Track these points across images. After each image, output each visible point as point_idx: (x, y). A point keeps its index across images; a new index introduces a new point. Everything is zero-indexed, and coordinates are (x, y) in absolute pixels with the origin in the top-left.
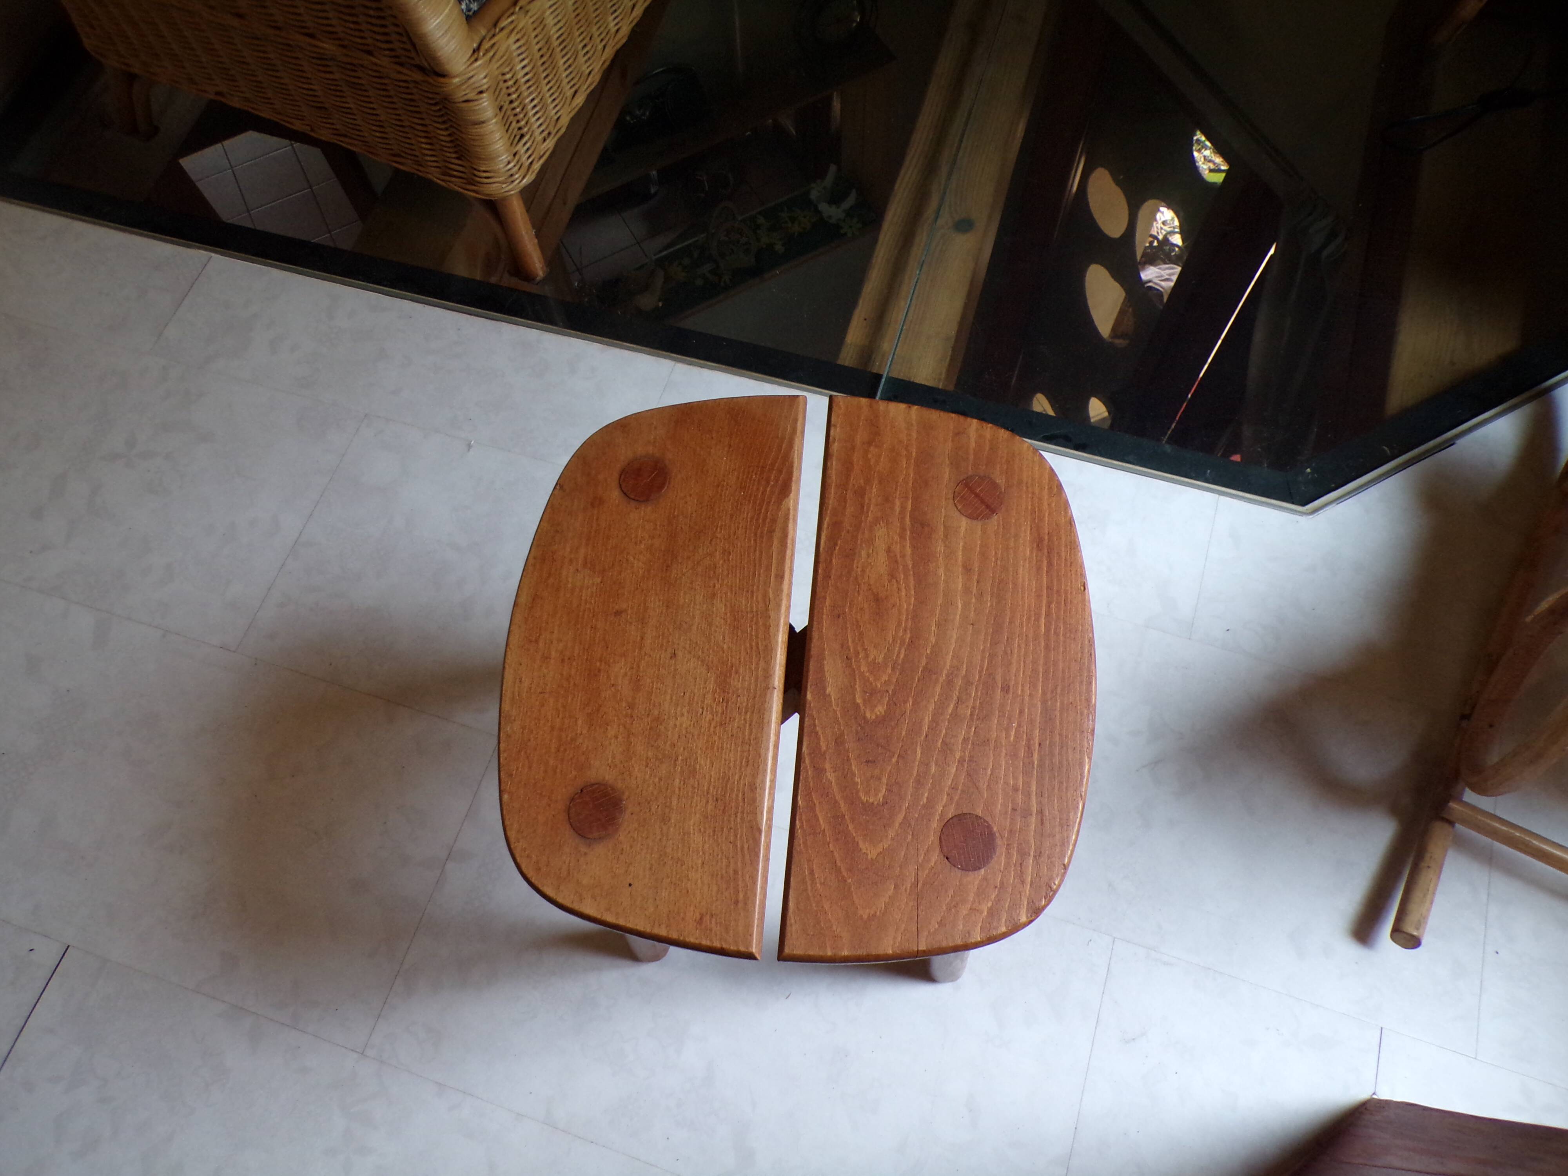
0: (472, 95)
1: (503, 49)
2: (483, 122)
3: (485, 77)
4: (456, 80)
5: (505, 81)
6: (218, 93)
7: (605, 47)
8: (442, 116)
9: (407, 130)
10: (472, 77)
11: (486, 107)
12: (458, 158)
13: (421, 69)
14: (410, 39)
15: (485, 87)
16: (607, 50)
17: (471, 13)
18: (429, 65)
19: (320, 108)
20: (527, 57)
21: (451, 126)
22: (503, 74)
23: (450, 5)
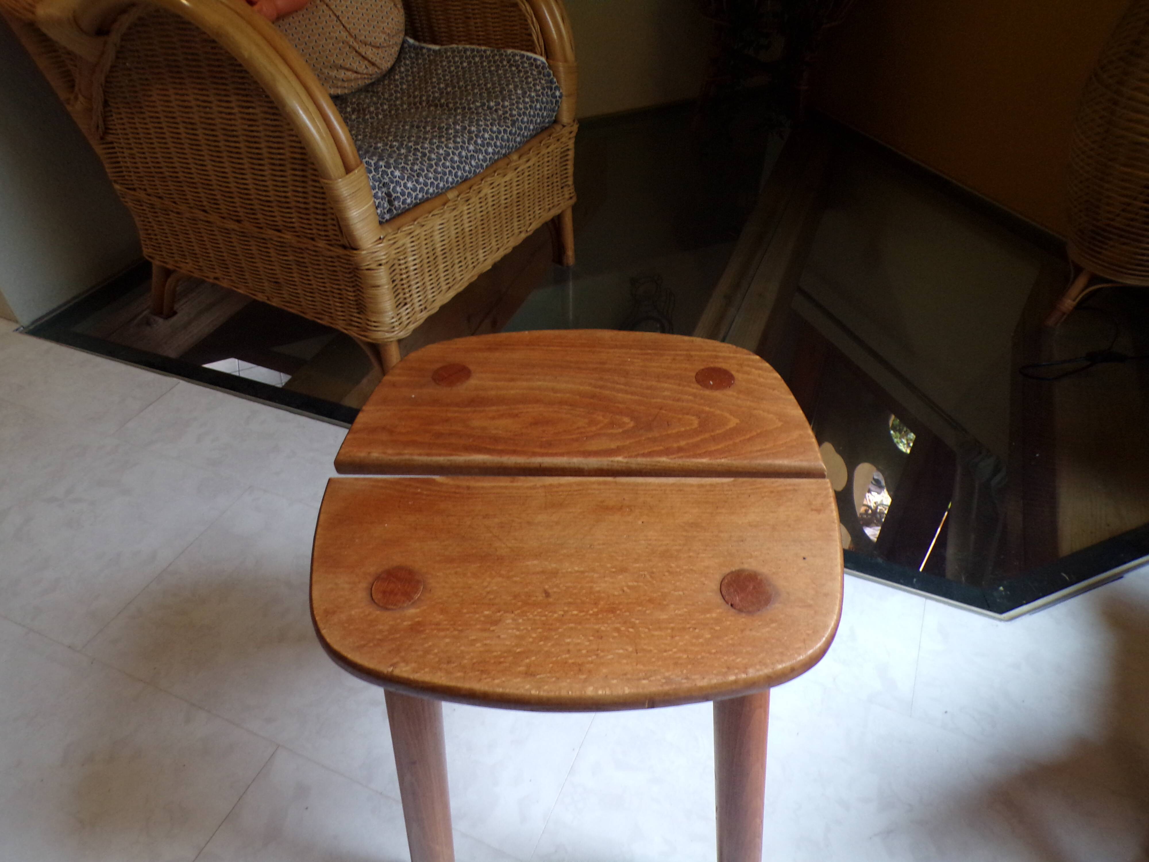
0: (373, 266)
1: (400, 243)
2: (379, 286)
3: (385, 255)
4: (364, 252)
5: (400, 265)
6: (216, 278)
7: (474, 267)
8: (352, 282)
9: (328, 294)
10: (376, 252)
11: (382, 277)
12: (359, 313)
13: (344, 247)
14: (340, 227)
15: (384, 261)
16: (475, 269)
17: (384, 221)
18: (349, 243)
19: (276, 282)
20: (418, 254)
21: (358, 290)
22: (399, 260)
23: (369, 205)
